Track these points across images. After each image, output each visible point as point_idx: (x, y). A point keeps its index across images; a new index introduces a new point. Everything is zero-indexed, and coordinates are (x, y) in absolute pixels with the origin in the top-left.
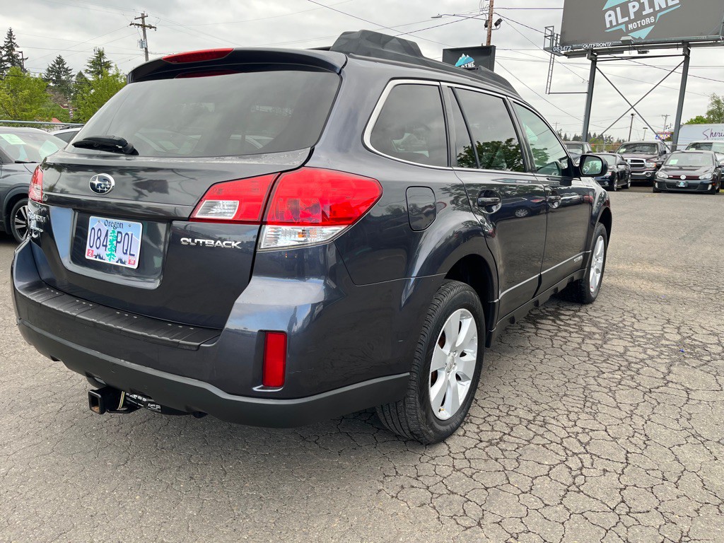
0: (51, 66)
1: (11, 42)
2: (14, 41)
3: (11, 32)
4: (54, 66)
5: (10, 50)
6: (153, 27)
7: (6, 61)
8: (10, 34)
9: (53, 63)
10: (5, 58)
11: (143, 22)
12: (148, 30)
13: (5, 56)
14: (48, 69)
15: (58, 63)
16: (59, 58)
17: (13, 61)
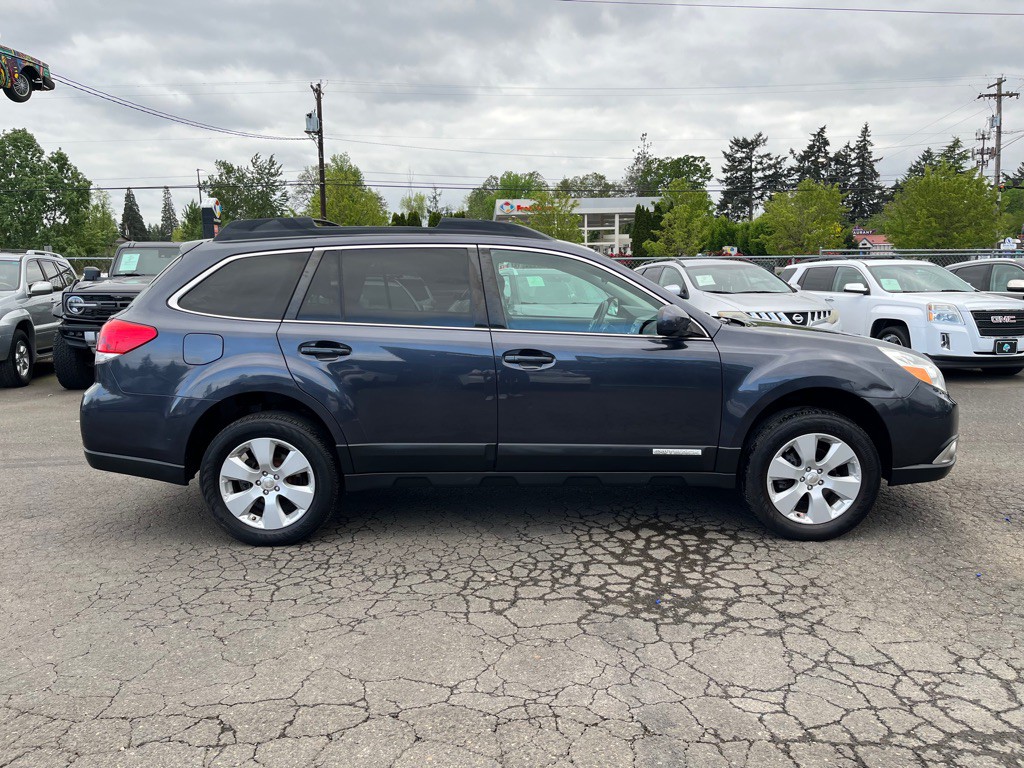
0: (914, 164)
1: (865, 140)
2: (868, 138)
3: (866, 128)
4: (919, 163)
5: (861, 151)
6: (1015, 94)
7: (854, 166)
8: (865, 130)
9: (918, 160)
10: (854, 162)
11: (999, 89)
12: (1005, 100)
13: (855, 159)
14: (910, 169)
15: (925, 159)
16: (927, 152)
17: (864, 164)
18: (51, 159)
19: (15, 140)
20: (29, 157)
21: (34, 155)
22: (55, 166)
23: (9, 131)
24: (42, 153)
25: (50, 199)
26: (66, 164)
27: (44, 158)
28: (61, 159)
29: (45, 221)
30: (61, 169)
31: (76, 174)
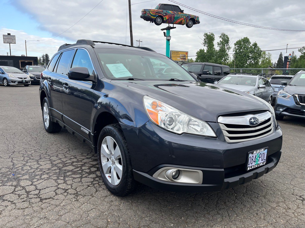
18: (252, 45)
19: (244, 40)
20: (247, 45)
21: (248, 44)
22: (253, 47)
23: (243, 38)
24: (250, 43)
25: (250, 56)
26: (256, 46)
27: (251, 45)
28: (255, 45)
29: (248, 62)
30: (255, 48)
31: (259, 49)
